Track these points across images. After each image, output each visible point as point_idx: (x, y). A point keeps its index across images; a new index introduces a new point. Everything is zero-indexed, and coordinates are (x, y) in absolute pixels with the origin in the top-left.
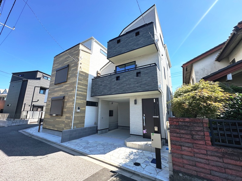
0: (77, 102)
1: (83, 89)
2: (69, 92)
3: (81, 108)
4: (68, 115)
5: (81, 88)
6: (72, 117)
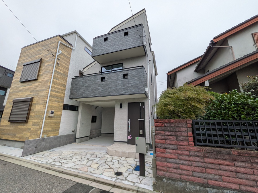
0: (50, 104)
1: (60, 89)
2: (40, 92)
3: (55, 113)
4: (36, 121)
5: (57, 88)
6: (41, 123)
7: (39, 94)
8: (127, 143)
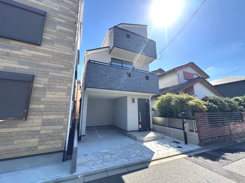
4: (51, 117)
6: (65, 120)
7: (50, 73)
8: (138, 131)
